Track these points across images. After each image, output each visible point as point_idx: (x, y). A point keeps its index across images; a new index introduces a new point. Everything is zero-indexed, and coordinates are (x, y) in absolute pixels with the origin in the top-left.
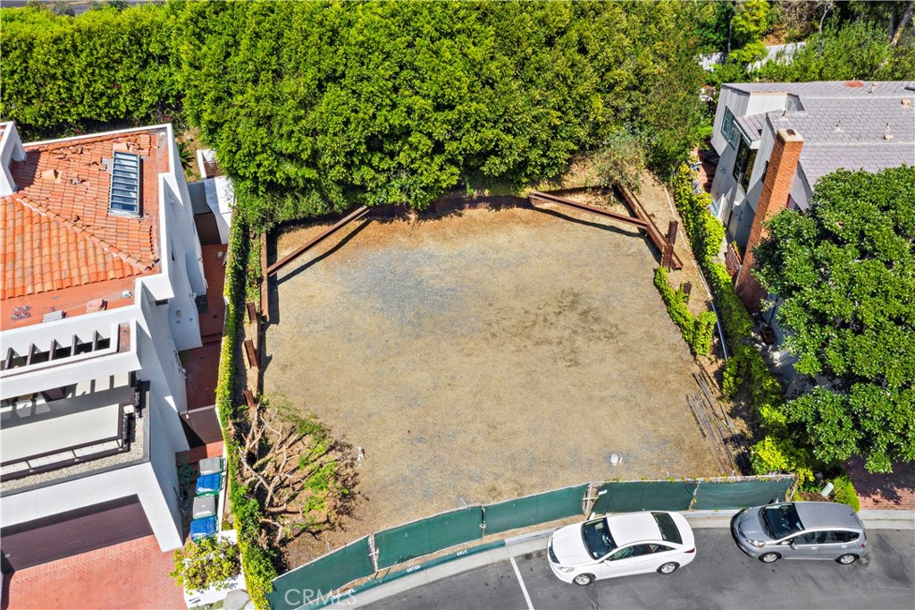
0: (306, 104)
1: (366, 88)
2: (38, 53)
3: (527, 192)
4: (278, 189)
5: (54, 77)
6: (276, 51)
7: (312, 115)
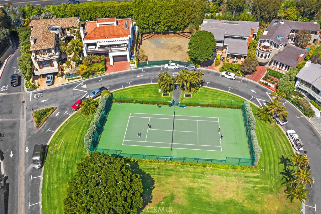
0: (148, 17)
1: (155, 16)
2: (116, 8)
3: (178, 32)
4: (143, 28)
5: (117, 11)
6: (145, 10)
7: (149, 19)
